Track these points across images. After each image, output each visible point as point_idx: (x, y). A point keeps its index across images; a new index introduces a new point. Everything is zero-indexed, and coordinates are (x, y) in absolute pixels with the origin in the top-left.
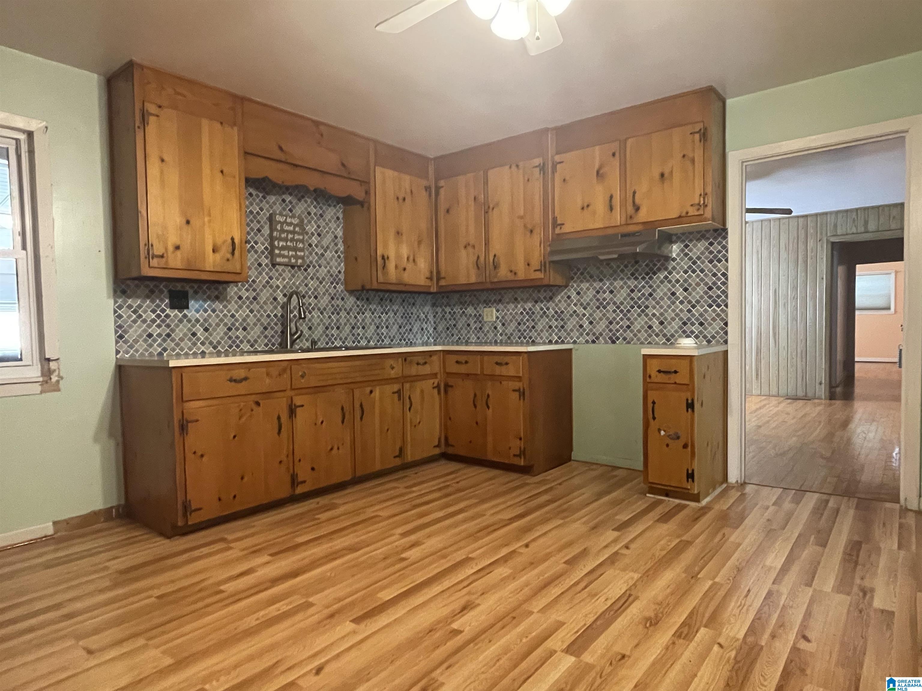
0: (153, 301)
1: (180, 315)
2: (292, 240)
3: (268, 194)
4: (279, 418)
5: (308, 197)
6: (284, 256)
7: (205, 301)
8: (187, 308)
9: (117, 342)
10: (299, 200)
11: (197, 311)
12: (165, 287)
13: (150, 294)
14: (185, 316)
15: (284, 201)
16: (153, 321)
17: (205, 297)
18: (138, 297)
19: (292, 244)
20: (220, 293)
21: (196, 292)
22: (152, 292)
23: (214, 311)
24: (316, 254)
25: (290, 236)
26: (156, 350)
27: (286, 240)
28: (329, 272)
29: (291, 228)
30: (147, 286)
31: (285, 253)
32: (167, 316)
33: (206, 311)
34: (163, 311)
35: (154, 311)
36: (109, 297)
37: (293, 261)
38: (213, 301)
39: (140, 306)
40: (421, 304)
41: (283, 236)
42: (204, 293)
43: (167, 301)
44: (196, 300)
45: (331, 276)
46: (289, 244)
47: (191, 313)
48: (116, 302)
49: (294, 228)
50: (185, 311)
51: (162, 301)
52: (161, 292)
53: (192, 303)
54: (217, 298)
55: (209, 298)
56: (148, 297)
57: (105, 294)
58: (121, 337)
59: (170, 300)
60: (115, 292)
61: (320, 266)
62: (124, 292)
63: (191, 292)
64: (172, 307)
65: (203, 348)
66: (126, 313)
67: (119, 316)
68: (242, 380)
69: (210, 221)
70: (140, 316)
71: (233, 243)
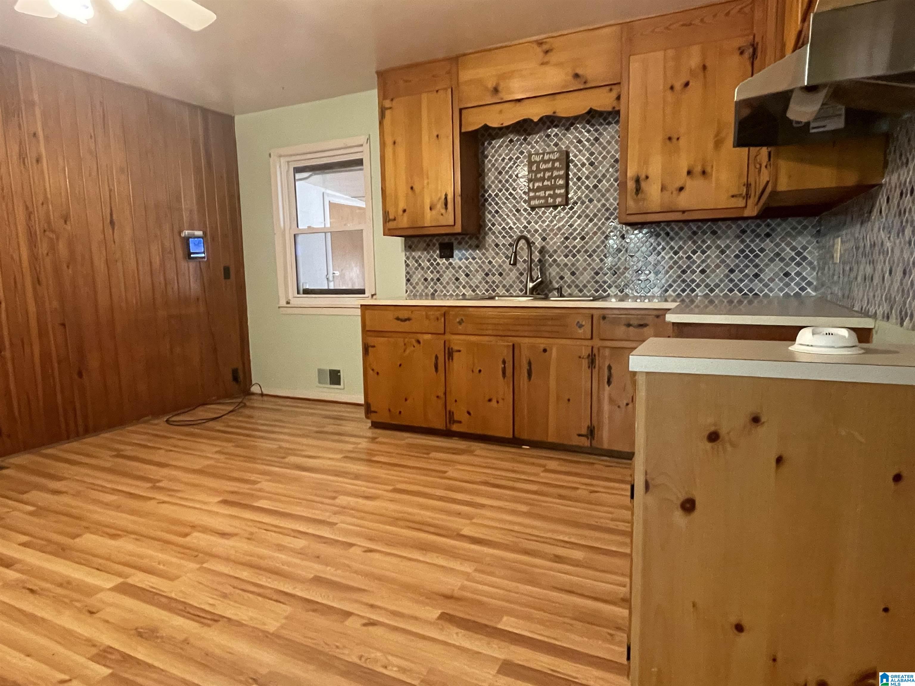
0: (428, 253)
1: (447, 263)
2: (550, 178)
3: (529, 134)
4: (437, 358)
5: (578, 124)
6: (539, 198)
7: (467, 250)
8: (452, 257)
9: (406, 284)
10: (568, 129)
11: (460, 259)
12: (437, 240)
13: (427, 248)
14: (451, 264)
15: (548, 136)
16: (428, 268)
17: (467, 246)
18: (419, 250)
19: (549, 183)
20: (480, 242)
21: (460, 243)
22: (428, 245)
23: (474, 259)
24: (587, 187)
25: (548, 174)
26: (430, 291)
27: (543, 179)
28: (604, 205)
29: (550, 165)
30: (425, 241)
31: (542, 194)
32: (438, 264)
33: (467, 259)
34: (435, 260)
35: (429, 261)
36: (402, 251)
37: (550, 200)
38: (474, 250)
39: (420, 257)
40: (788, 234)
41: (539, 176)
42: (467, 243)
43: (438, 252)
44: (460, 250)
45: (607, 210)
46: (546, 183)
47: (455, 261)
48: (406, 255)
49: (553, 164)
50: (451, 260)
51: (434, 252)
52: (434, 245)
53: (456, 252)
54: (477, 247)
55: (470, 247)
56: (425, 249)
57: (400, 250)
58: (408, 280)
59: (440, 251)
60: (405, 247)
61: (591, 201)
62: (410, 247)
63: (455, 244)
64: (441, 257)
65: (464, 291)
66: (411, 262)
67: (407, 265)
68: (406, 320)
69: (428, 184)
70: (420, 265)
71: (446, 198)
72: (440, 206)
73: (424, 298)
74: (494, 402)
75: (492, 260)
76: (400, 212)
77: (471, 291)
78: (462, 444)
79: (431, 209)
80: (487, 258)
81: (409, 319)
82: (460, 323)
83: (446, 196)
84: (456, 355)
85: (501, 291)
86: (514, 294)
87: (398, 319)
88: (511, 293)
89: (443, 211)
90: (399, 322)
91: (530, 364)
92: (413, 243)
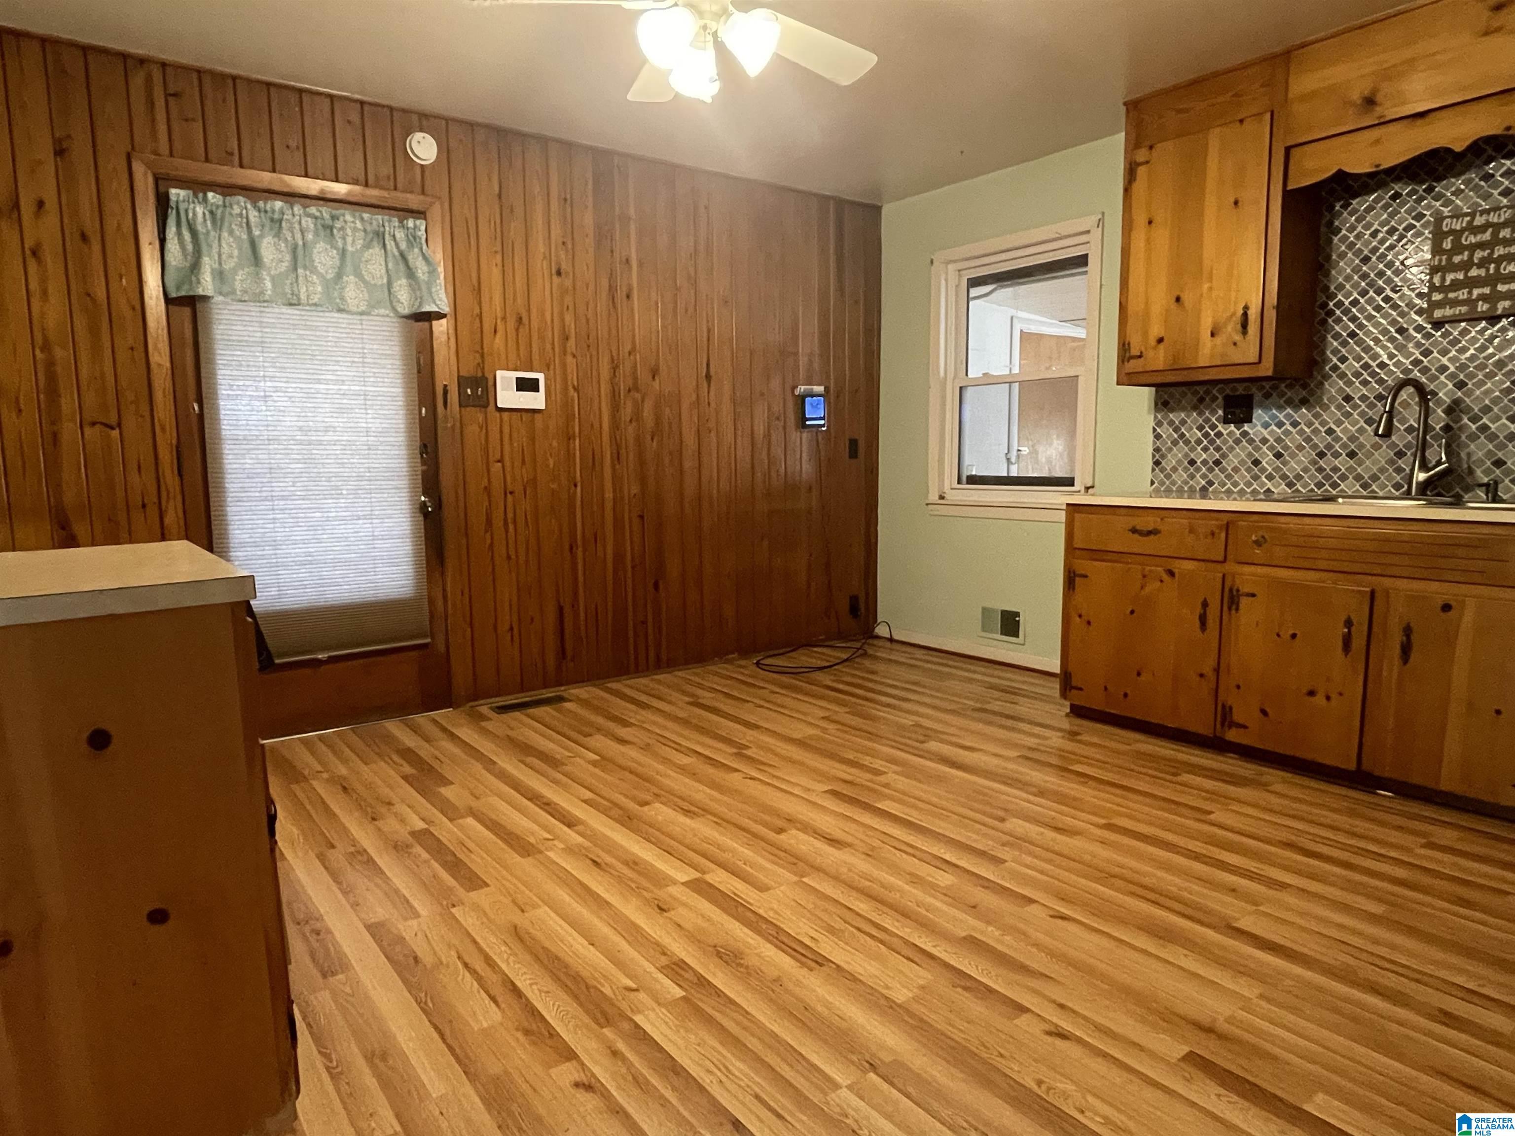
0: (1200, 414)
1: (1238, 432)
2: (1484, 262)
4: (1205, 604)
6: (1455, 303)
7: (1280, 408)
8: (1249, 420)
11: (1266, 426)
12: (1220, 391)
13: (1198, 405)
14: (1245, 434)
16: (1199, 442)
18: (1183, 409)
19: (1482, 272)
21: (1267, 396)
22: (1201, 400)
23: (1295, 424)
25: (1480, 255)
26: (1198, 483)
27: (1466, 266)
29: (1487, 236)
30: (1195, 393)
31: (1462, 294)
32: (1219, 435)
33: (1280, 425)
34: (1214, 427)
35: (1200, 428)
37: (1483, 307)
39: (1183, 422)
41: (1457, 259)
43: (1220, 412)
44: (1266, 408)
46: (1474, 272)
47: (1255, 428)
48: (1156, 417)
49: (1495, 234)
50: (1246, 427)
51: (1213, 412)
52: (1214, 399)
53: (1258, 413)
56: (1195, 408)
57: (1146, 408)
58: (1157, 463)
59: (1225, 411)
60: (1156, 404)
62: (1165, 404)
63: (1258, 397)
64: (1226, 421)
65: (1269, 485)
66: (1166, 431)
67: (1158, 437)
68: (1149, 533)
69: (1210, 289)
70: (1182, 436)
71: (1245, 315)
72: (1231, 330)
73: (1186, 495)
74: (1319, 699)
75: (1334, 427)
76: (1152, 342)
77: (1283, 486)
78: (1247, 769)
79: (1213, 335)
80: (1323, 423)
81: (1154, 532)
82: (1258, 543)
83: (1246, 308)
84: (1244, 602)
85: (1349, 486)
86: (1381, 494)
87: (1134, 531)
88: (1373, 491)
89: (1238, 337)
90: (1136, 536)
91: (1408, 631)
92: (1171, 395)
